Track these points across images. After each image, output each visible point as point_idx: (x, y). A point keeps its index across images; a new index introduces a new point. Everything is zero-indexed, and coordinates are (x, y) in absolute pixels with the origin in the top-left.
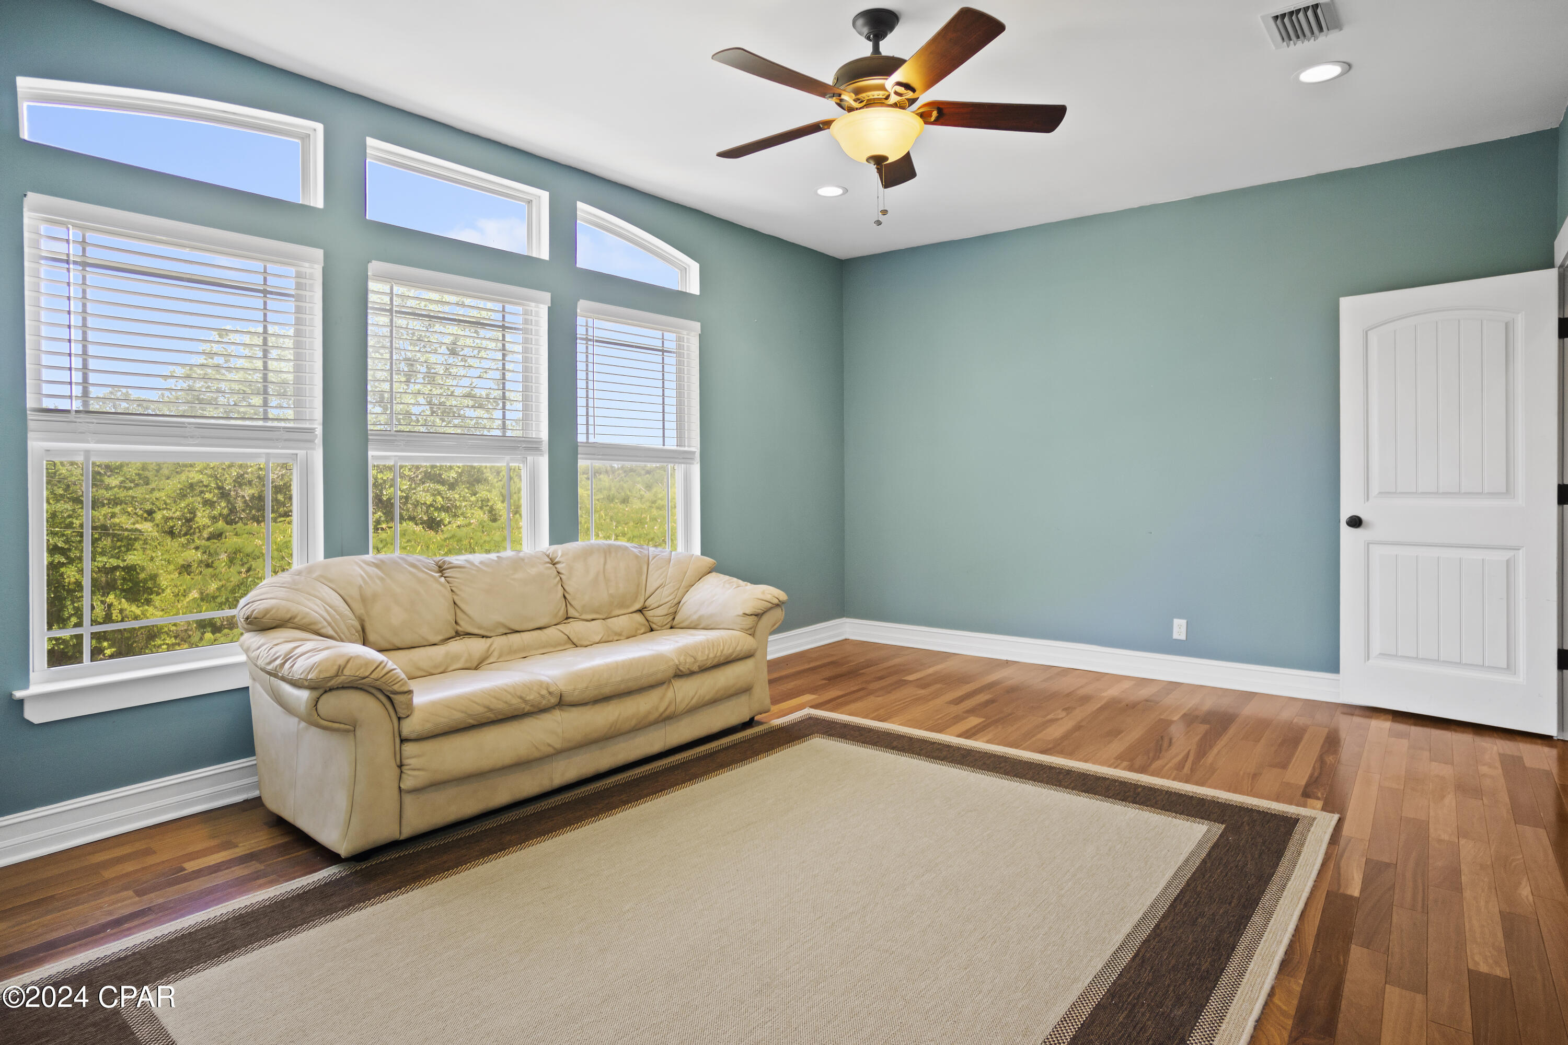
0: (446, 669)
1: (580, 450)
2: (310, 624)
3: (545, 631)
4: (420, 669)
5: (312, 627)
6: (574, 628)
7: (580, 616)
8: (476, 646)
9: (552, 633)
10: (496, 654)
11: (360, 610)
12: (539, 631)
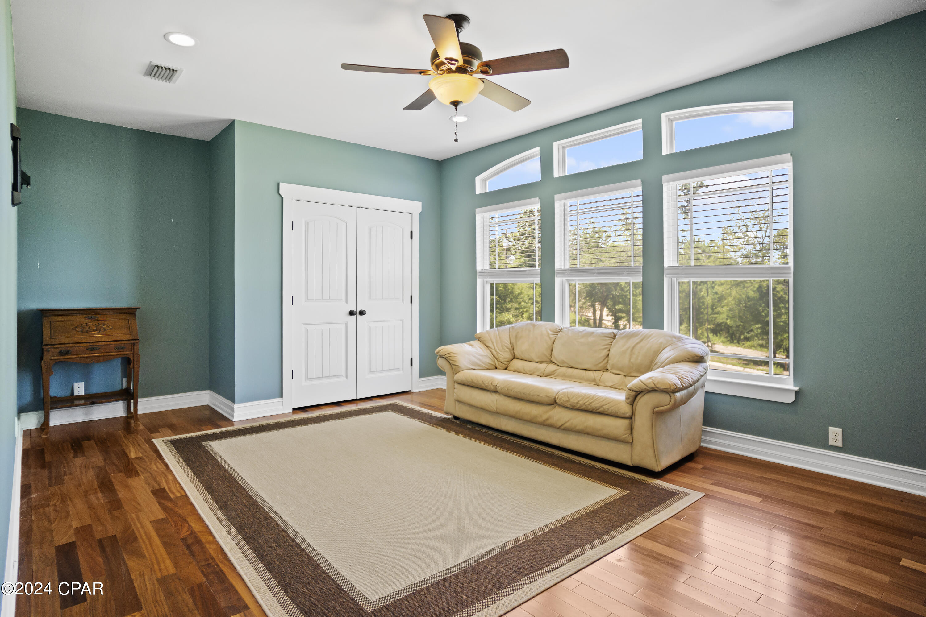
0: (533, 373)
1: (665, 271)
2: (484, 341)
3: (588, 372)
4: (524, 370)
5: (485, 342)
6: (607, 376)
7: (611, 369)
8: (551, 367)
9: (591, 374)
10: (555, 374)
11: (513, 341)
12: (584, 371)
